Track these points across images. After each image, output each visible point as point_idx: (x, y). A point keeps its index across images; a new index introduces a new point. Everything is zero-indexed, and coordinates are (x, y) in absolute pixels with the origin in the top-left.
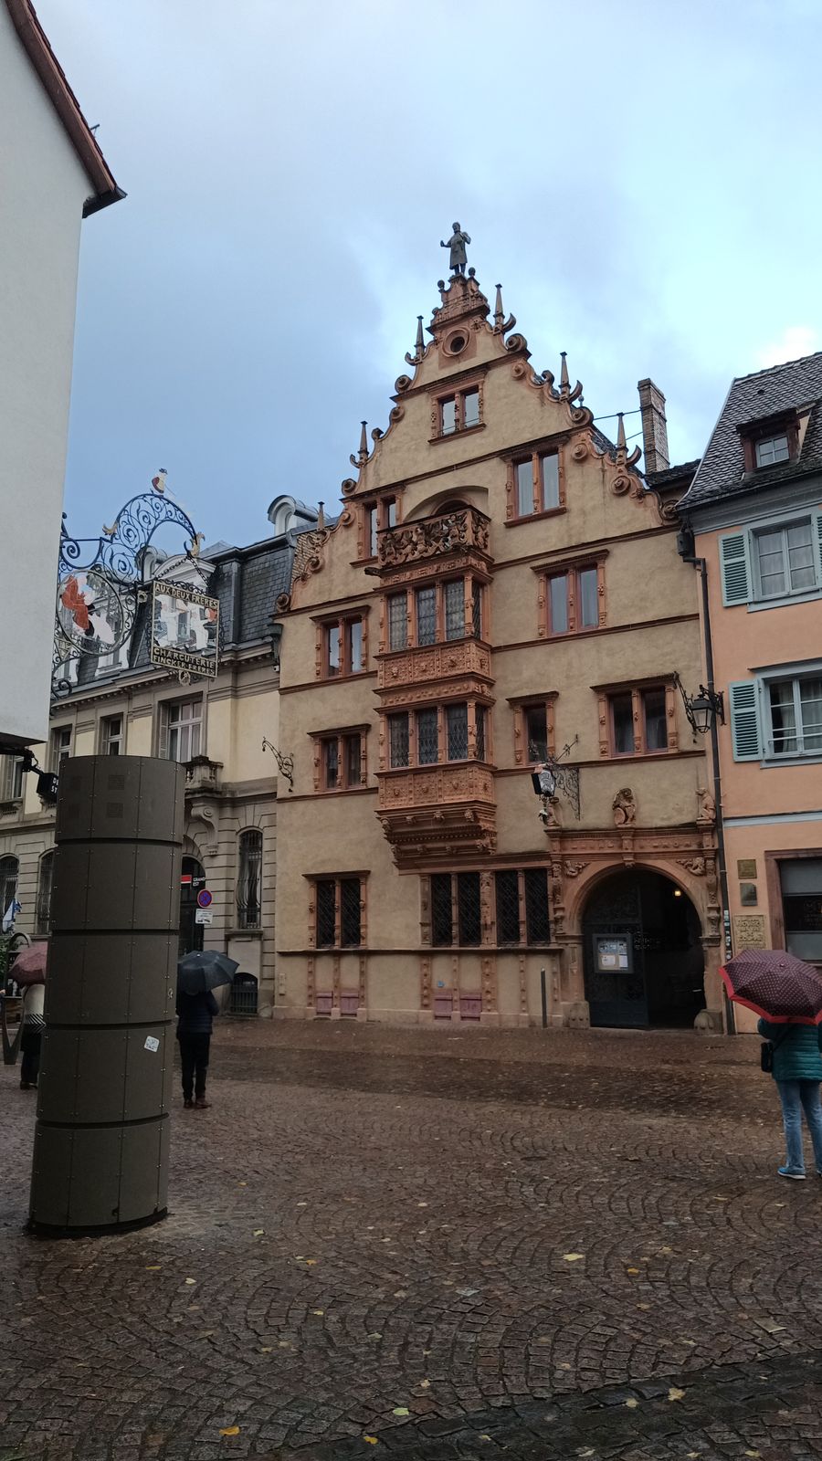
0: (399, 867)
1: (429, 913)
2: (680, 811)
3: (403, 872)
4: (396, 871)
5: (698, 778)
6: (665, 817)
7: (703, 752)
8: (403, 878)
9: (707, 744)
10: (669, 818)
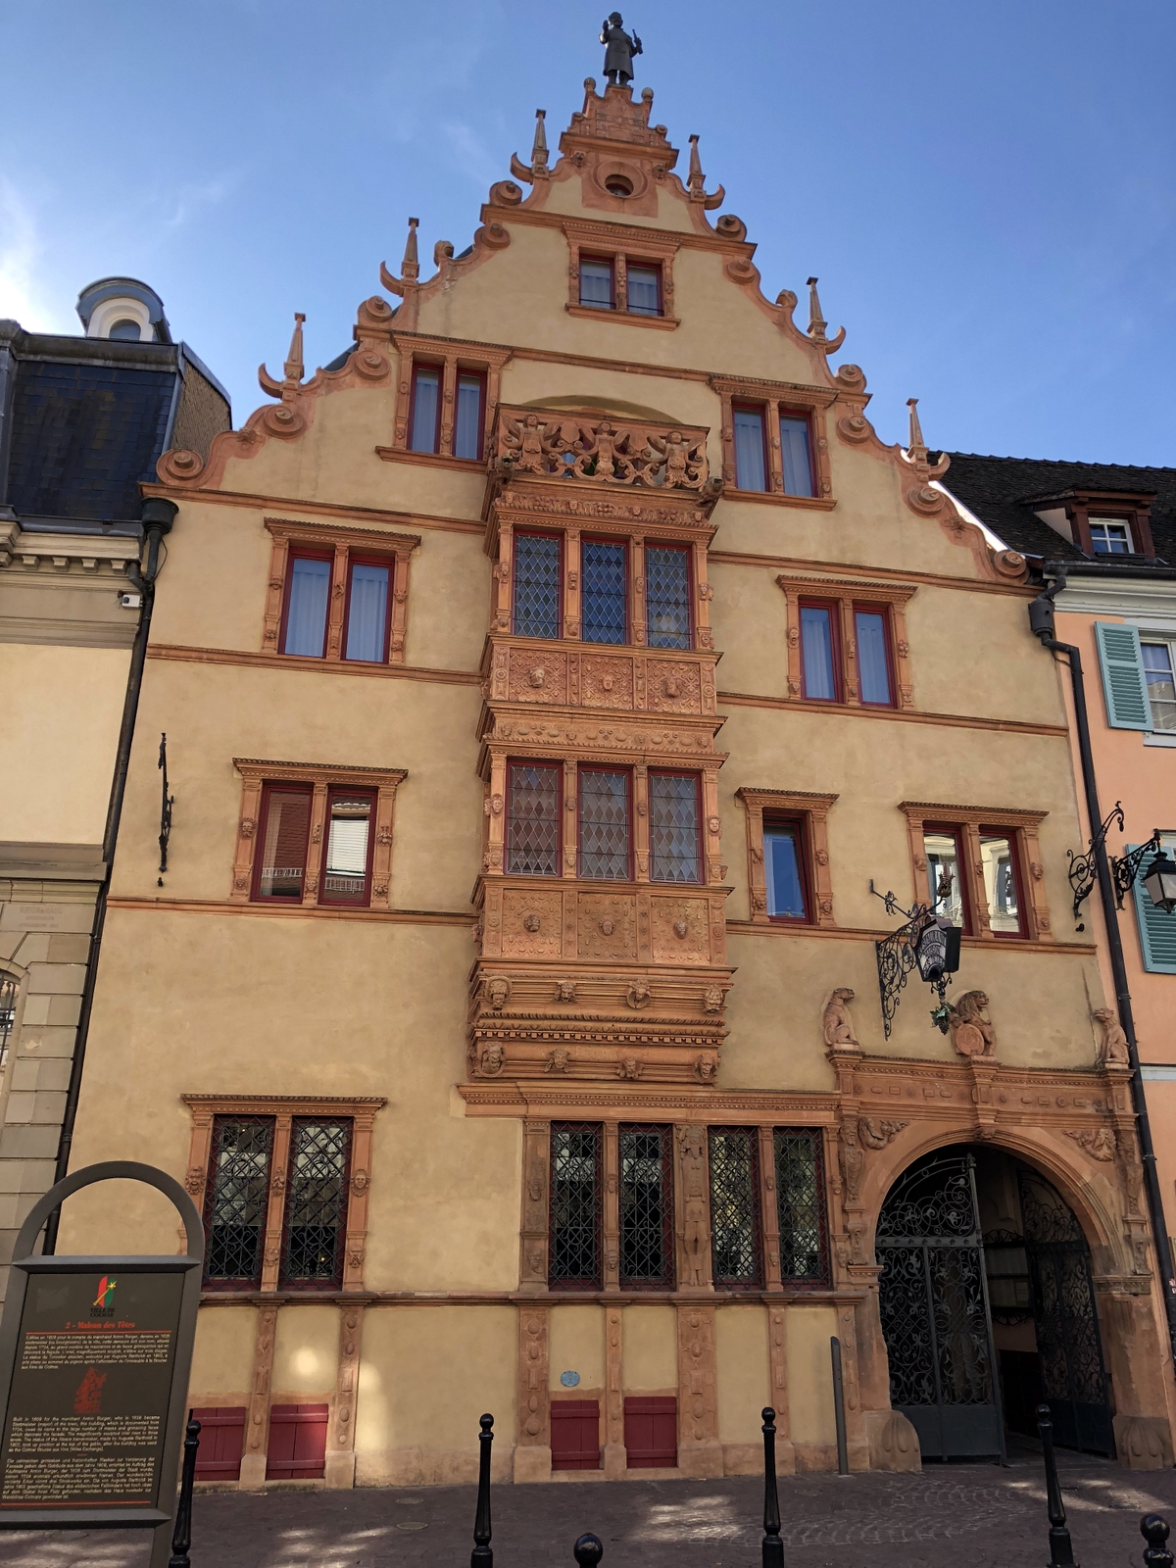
0: (470, 1099)
1: (543, 1208)
2: (1064, 1043)
3: (480, 1109)
4: (458, 1106)
5: (1087, 992)
6: (1039, 1051)
7: (1094, 947)
8: (478, 1124)
9: (1098, 936)
10: (1046, 1055)
